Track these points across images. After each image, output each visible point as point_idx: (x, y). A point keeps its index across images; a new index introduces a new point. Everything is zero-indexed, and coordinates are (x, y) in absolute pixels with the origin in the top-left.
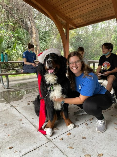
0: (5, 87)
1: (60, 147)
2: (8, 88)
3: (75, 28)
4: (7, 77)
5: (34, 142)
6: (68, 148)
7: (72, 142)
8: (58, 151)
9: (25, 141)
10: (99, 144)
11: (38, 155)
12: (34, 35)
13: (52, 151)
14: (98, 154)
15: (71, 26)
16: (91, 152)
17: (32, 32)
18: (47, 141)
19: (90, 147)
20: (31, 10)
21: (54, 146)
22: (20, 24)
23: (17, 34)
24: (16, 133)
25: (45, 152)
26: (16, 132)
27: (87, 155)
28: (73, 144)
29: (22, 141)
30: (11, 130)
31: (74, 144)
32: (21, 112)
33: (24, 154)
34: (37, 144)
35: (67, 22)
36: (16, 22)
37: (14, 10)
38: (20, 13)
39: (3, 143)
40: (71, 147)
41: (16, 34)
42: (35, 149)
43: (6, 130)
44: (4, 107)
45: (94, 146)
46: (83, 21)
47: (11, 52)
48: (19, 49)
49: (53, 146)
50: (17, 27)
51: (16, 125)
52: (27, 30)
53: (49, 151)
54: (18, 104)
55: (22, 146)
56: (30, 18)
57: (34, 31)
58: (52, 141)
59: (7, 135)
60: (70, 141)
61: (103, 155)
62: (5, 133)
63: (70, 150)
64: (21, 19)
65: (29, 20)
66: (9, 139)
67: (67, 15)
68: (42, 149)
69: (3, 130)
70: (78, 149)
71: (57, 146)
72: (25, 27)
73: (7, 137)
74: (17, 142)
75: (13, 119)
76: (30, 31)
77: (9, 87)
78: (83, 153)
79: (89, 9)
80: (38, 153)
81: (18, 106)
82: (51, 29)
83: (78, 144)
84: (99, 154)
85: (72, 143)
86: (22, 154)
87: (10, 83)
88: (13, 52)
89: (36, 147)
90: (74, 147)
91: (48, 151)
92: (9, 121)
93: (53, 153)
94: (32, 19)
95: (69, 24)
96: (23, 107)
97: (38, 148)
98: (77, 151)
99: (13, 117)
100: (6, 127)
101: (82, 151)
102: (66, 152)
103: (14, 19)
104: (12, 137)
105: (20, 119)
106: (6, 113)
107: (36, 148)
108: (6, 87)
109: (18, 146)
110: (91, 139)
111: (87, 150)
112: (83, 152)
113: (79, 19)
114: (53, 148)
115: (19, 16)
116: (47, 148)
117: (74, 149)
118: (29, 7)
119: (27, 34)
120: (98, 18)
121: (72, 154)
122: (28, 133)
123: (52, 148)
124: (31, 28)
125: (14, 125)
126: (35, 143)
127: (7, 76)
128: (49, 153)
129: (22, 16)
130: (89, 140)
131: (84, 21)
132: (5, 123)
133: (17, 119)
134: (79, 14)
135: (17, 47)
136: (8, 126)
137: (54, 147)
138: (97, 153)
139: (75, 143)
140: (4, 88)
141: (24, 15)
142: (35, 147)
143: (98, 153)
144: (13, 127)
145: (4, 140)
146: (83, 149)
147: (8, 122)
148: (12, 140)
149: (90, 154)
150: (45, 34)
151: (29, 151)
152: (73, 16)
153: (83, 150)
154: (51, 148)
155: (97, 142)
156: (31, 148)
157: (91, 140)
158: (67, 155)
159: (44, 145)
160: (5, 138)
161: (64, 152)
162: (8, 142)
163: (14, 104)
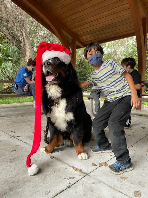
1: (105, 182)
3: (83, 47)
9: (48, 177)
12: (28, 54)
15: (78, 43)
17: (25, 50)
18: (83, 175)
20: (25, 23)
22: (9, 40)
25: (87, 190)
30: (20, 164)
32: (27, 142)
33: (54, 195)
34: (68, 180)
35: (73, 39)
36: (4, 36)
37: (2, 22)
38: (10, 26)
39: (13, 182)
42: (69, 187)
43: (12, 165)
46: (92, 39)
48: (7, 67)
50: (5, 43)
52: (19, 47)
55: (47, 185)
56: (24, 33)
57: (28, 49)
58: (89, 174)
62: (12, 169)
64: (11, 33)
65: (22, 35)
67: (74, 30)
68: (80, 186)
69: (6, 165)
72: (16, 44)
74: (37, 179)
76: (22, 49)
79: (102, 24)
80: (76, 192)
86: (51, 195)
94: (26, 34)
95: (76, 42)
96: (27, 137)
97: (73, 186)
98: (132, 185)
101: (139, 185)
102: (117, 187)
103: (2, 32)
106: (5, 144)
107: (69, 185)
109: (40, 185)
112: (142, 186)
113: (89, 36)
115: (9, 29)
118: (22, 19)
119: (18, 52)
120: (111, 36)
124: (24, 45)
126: (65, 178)
128: (92, 191)
129: (13, 30)
130: (140, 171)
131: (94, 39)
134: (89, 30)
141: (16, 28)
142: (67, 184)
145: (13, 178)
151: (61, 190)
152: (82, 32)
156: (64, 187)
158: (121, 191)
160: (15, 176)
161: (114, 188)
162: (21, 181)
163: (12, 134)
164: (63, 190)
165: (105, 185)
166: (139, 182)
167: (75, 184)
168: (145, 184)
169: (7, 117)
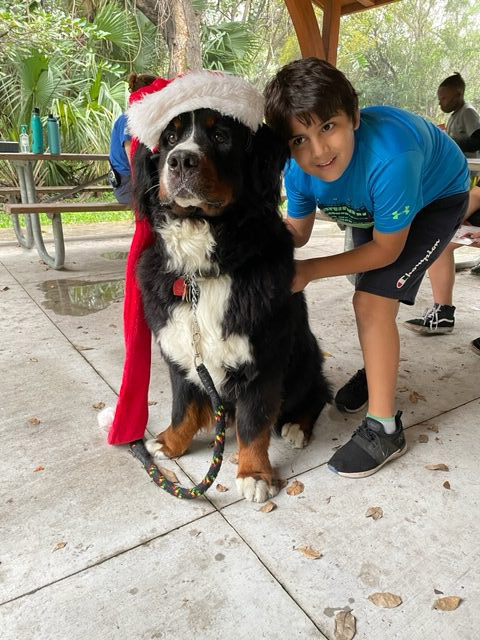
0: (48, 262)
1: (258, 543)
2: (62, 269)
3: (371, 7)
4: (57, 220)
5: (147, 509)
6: (297, 554)
7: (315, 524)
8: (248, 559)
9: (105, 501)
10: (443, 546)
11: (154, 569)
12: (181, 40)
13: (220, 557)
14: (436, 597)
16: (405, 586)
18: (204, 510)
19: (399, 556)
21: (232, 534)
23: (106, 33)
24: (74, 462)
25: (189, 561)
26: (71, 459)
27: (384, 595)
28: (320, 534)
29: (95, 499)
30: (54, 445)
31: (326, 536)
32: (104, 372)
33: (95, 561)
34: (155, 518)
39: (10, 501)
40: (309, 551)
41: (101, 32)
42: (145, 543)
43: (34, 444)
44: (35, 346)
45: (419, 553)
47: (79, 115)
48: (114, 102)
49: (227, 536)
51: (74, 425)
52: (153, 17)
53: (208, 558)
54: (94, 335)
55: (90, 524)
57: (181, 22)
58: (224, 511)
59: (33, 467)
60: (308, 518)
61: (462, 606)
62: (25, 459)
63: (303, 562)
66: (38, 486)
68: (177, 545)
69: (18, 444)
70: (343, 561)
71: (248, 539)
73: (35, 478)
74: (73, 502)
75: (68, 398)
76: (162, 22)
77: (65, 265)
78: (364, 586)
80: (157, 563)
81: (94, 344)
82: (260, 12)
83: (343, 539)
84: (442, 596)
85: (317, 532)
86: (86, 561)
87: (68, 247)
88: (88, 112)
89: (153, 531)
90: (323, 552)
91: (202, 556)
92: (51, 406)
93: (223, 571)
97: (159, 540)
98: (336, 571)
99: (68, 388)
100: (34, 430)
101: (360, 576)
102: (285, 570)
104: (52, 476)
105: (97, 403)
106: (42, 373)
107: (150, 535)
108: (55, 265)
109: (72, 521)
110: (407, 519)
111: (387, 573)
112: (366, 581)
114: (226, 544)
116: (198, 542)
117: (321, 561)
121: (310, 584)
122: (122, 464)
123: (221, 543)
124: (170, 8)
125: (68, 427)
126: (149, 512)
127: (55, 214)
128: (204, 568)
130: (395, 525)
132: (29, 415)
133: (85, 400)
135: (107, 94)
136: (41, 427)
137: (234, 540)
138: (430, 590)
139: (328, 531)
140: (45, 267)
142: (146, 530)
143: (437, 592)
144: (64, 434)
145: (17, 486)
146: (364, 566)
147: (45, 410)
148: (51, 489)
149: (398, 594)
150: (231, 33)
151: (120, 549)
153: (366, 570)
154: (216, 542)
155: (434, 538)
156: (130, 538)
157: (406, 523)
158: (288, 585)
159: (188, 528)
160: (25, 482)
161: (275, 571)
162: (33, 500)
163: (78, 338)
164: (125, 549)
165: (252, 556)
166: (367, 565)
167: (165, 537)
168: (383, 577)
169: (88, 274)
